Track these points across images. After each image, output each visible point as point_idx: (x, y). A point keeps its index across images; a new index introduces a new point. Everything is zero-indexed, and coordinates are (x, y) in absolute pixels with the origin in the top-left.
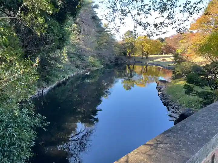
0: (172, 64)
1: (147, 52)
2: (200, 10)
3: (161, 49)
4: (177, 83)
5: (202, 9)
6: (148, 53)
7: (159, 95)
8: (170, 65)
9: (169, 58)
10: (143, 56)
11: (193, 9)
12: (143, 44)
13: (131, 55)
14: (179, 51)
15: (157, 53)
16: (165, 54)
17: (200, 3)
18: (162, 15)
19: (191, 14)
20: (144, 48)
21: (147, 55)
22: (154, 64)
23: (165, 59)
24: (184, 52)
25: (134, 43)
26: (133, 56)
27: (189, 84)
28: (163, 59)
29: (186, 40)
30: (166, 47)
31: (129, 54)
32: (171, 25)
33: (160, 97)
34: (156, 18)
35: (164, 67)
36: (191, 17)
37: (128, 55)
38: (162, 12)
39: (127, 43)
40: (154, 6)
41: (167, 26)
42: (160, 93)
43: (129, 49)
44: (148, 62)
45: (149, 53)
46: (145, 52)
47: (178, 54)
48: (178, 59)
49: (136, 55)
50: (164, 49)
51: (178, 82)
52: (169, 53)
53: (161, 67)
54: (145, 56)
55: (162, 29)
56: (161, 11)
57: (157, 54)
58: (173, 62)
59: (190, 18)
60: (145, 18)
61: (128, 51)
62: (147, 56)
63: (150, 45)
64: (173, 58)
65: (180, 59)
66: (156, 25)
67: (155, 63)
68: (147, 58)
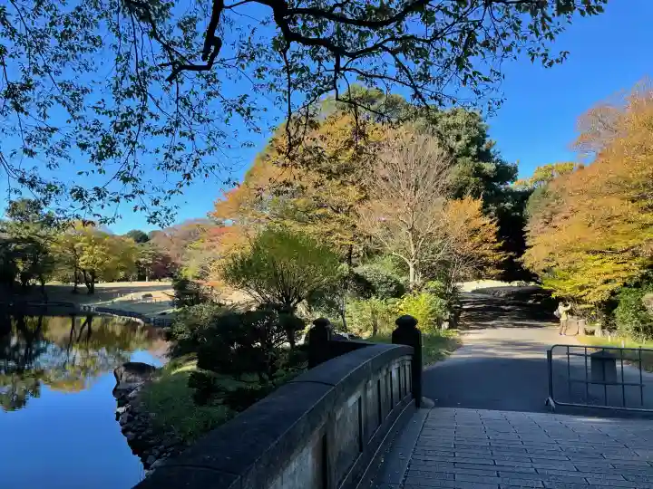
0: (171, 311)
1: (92, 272)
2: (209, 170)
3: (138, 263)
4: (180, 370)
5: (214, 167)
6: (94, 277)
7: (117, 419)
8: (164, 314)
9: (162, 293)
10: (79, 286)
11: (191, 164)
12: (76, 246)
13: (32, 281)
14: (190, 271)
15: (126, 275)
16: (153, 278)
17: (209, 153)
18: (99, 167)
19: (188, 176)
20: (81, 259)
21: (93, 282)
22: (113, 311)
23: (150, 295)
24: (204, 274)
25: (43, 241)
26: (38, 283)
27: (204, 372)
28: (144, 293)
29: (207, 243)
30: (154, 259)
31: (25, 277)
32: (131, 198)
33: (121, 424)
34: (80, 173)
35: (147, 320)
36: (188, 184)
37: (18, 279)
38: (100, 159)
39: (16, 241)
40: (81, 136)
41: (117, 200)
42: (121, 410)
43: (24, 259)
44: (94, 305)
45: (97, 274)
46: (84, 271)
47: (186, 281)
48: (187, 294)
49: (50, 279)
50: (149, 265)
51: (180, 366)
52: (164, 277)
53: (138, 320)
54: (84, 285)
55: (103, 206)
56: (95, 154)
57: (126, 279)
58: (172, 304)
59: (185, 185)
60: (49, 166)
61: (21, 268)
62: (93, 286)
63: (103, 250)
64: (172, 292)
65: (191, 294)
66: (79, 195)
67: (118, 308)
68: (91, 290)
